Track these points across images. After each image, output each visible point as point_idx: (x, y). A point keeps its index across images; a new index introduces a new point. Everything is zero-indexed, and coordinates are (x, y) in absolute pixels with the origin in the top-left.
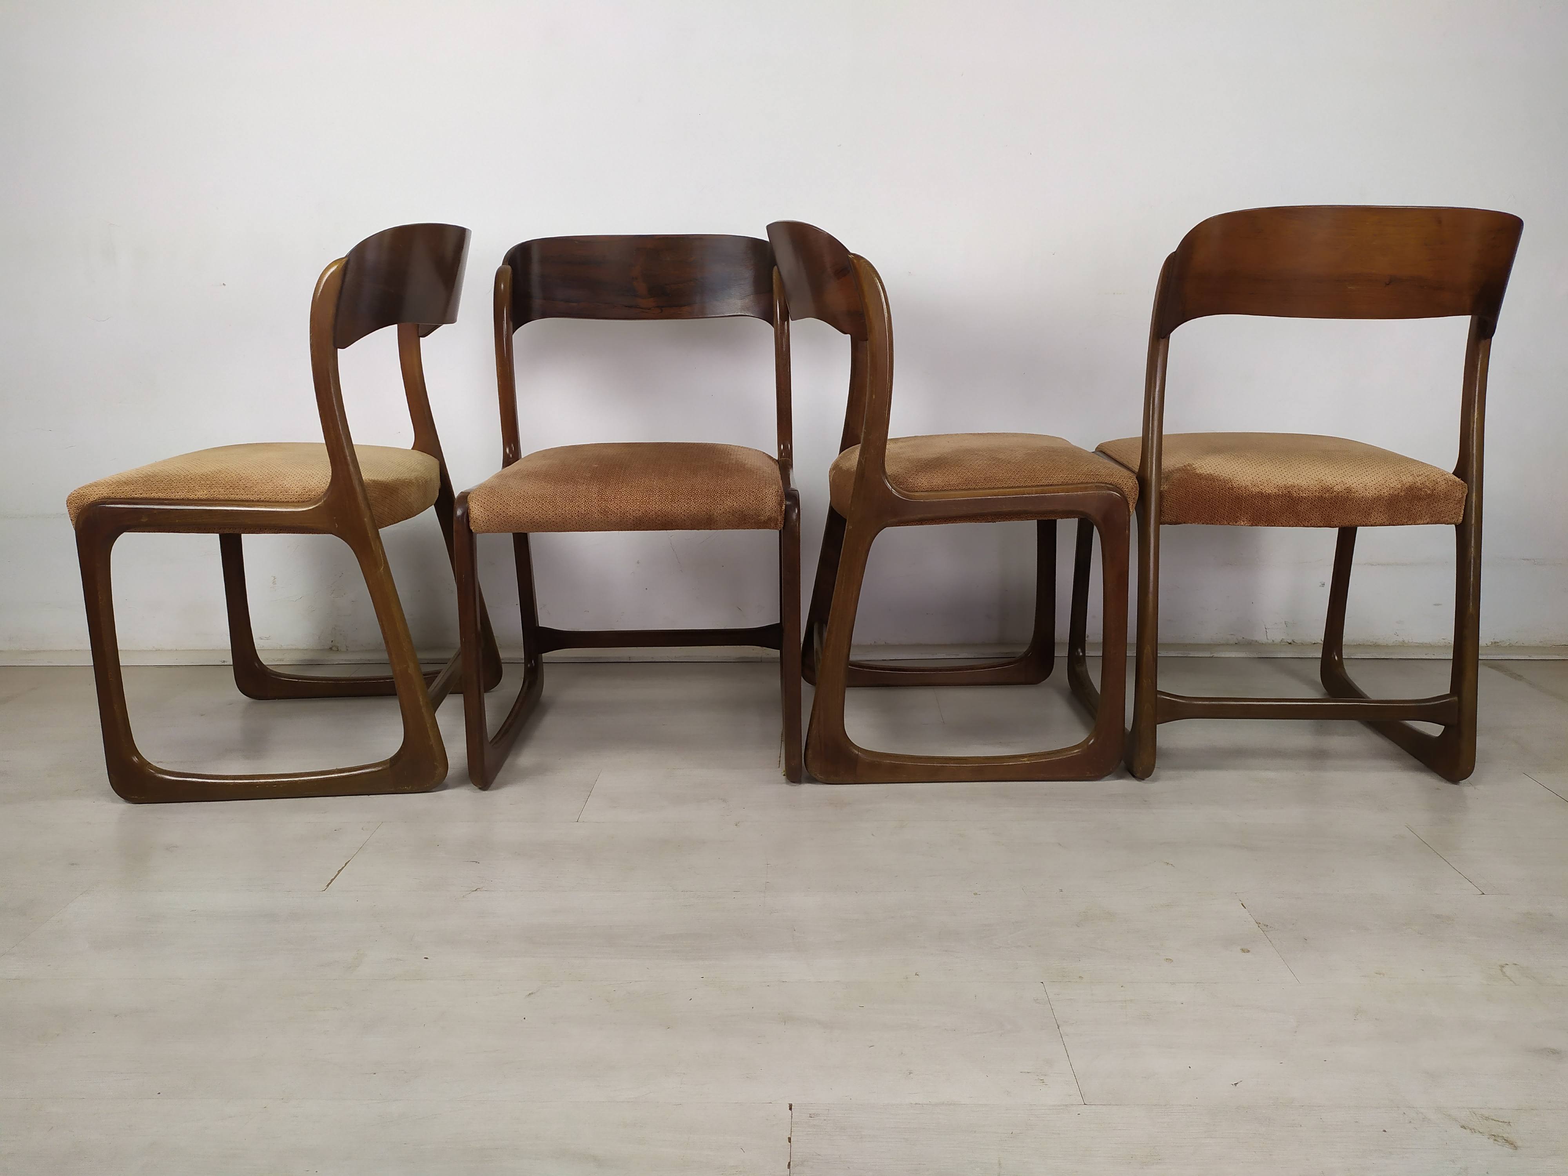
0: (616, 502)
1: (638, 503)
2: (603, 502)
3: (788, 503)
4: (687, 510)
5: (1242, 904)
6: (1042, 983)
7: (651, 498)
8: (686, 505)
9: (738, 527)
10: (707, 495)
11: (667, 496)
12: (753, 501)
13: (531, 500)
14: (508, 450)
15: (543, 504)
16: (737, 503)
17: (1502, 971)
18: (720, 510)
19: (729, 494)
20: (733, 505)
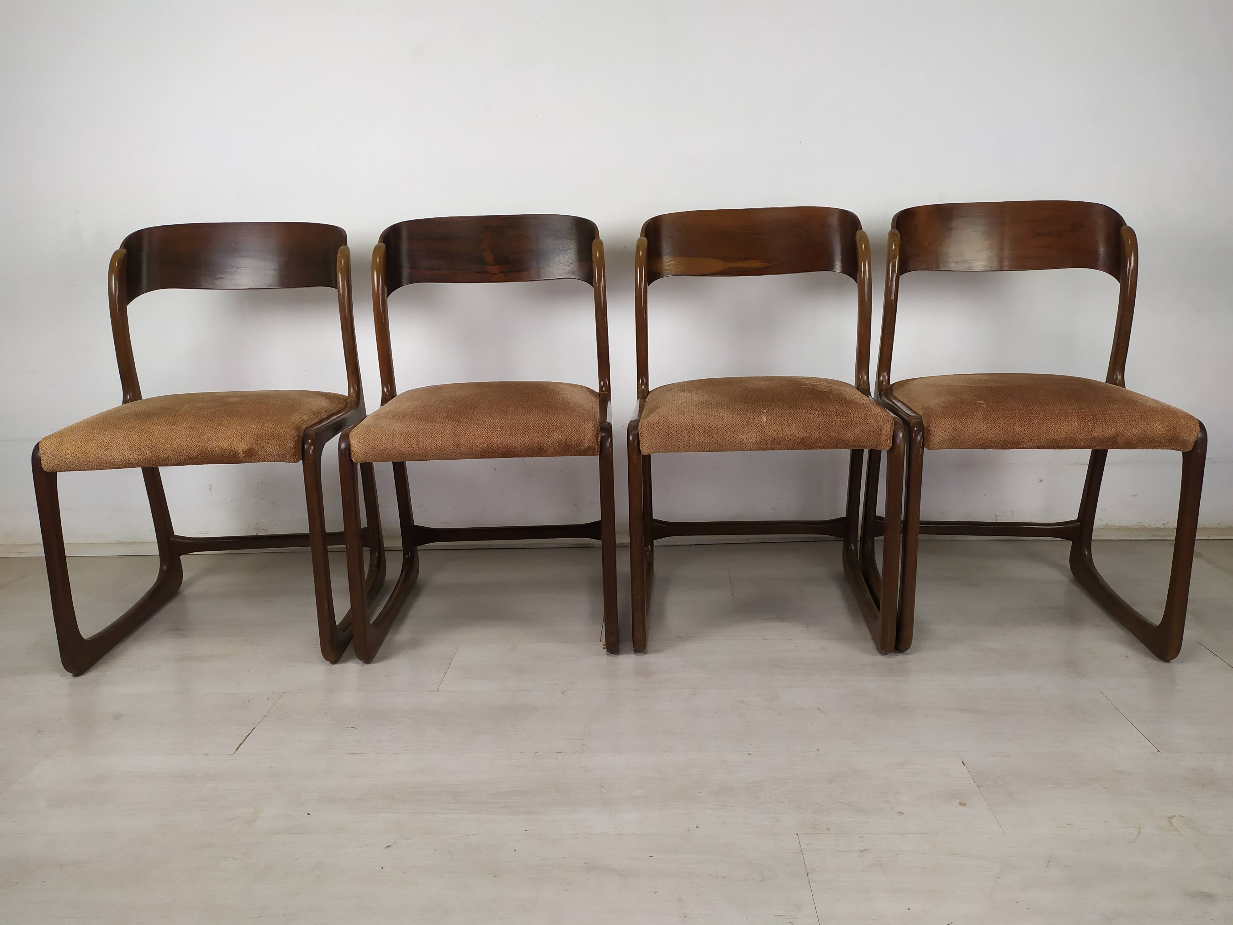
0: (466, 437)
1: (484, 438)
2: (456, 437)
3: (603, 434)
4: (522, 442)
5: (963, 762)
6: (797, 834)
7: (494, 433)
8: (522, 439)
9: (563, 455)
10: (538, 430)
11: (506, 432)
12: (575, 435)
13: (399, 436)
14: (385, 390)
15: (408, 439)
16: (562, 436)
17: (1170, 822)
18: (549, 442)
19: (556, 429)
20: (559, 438)
